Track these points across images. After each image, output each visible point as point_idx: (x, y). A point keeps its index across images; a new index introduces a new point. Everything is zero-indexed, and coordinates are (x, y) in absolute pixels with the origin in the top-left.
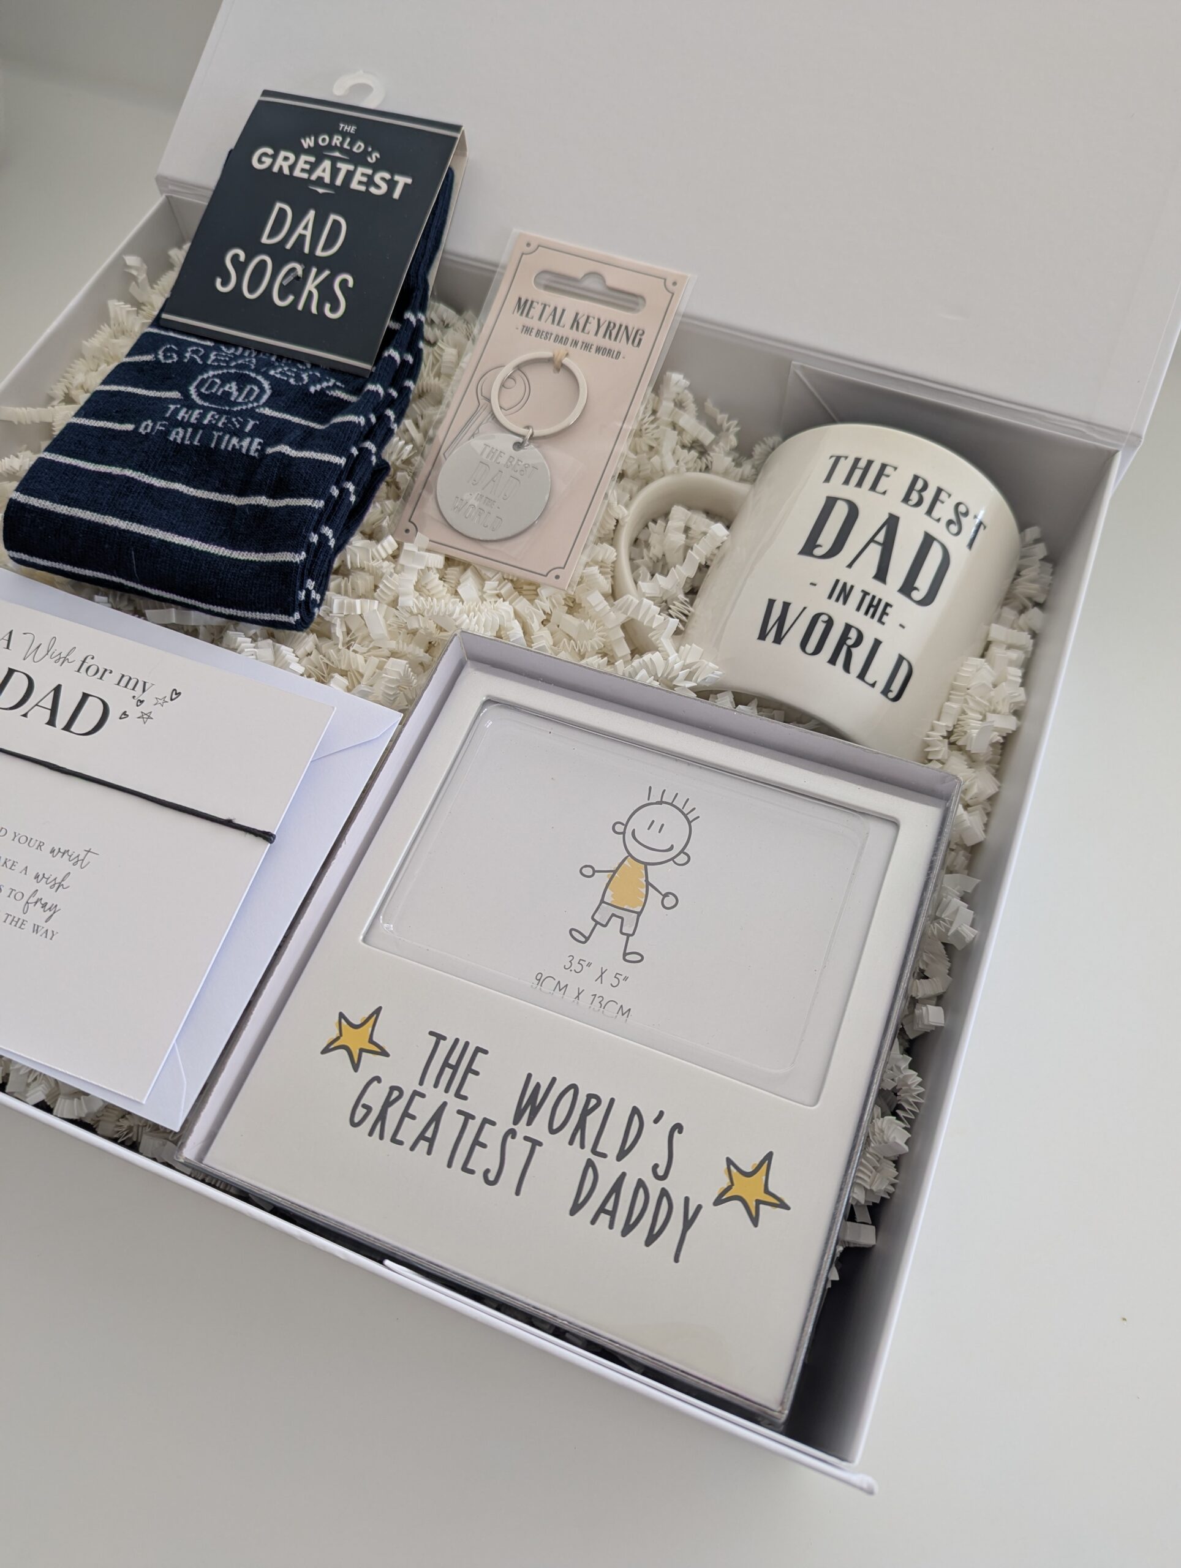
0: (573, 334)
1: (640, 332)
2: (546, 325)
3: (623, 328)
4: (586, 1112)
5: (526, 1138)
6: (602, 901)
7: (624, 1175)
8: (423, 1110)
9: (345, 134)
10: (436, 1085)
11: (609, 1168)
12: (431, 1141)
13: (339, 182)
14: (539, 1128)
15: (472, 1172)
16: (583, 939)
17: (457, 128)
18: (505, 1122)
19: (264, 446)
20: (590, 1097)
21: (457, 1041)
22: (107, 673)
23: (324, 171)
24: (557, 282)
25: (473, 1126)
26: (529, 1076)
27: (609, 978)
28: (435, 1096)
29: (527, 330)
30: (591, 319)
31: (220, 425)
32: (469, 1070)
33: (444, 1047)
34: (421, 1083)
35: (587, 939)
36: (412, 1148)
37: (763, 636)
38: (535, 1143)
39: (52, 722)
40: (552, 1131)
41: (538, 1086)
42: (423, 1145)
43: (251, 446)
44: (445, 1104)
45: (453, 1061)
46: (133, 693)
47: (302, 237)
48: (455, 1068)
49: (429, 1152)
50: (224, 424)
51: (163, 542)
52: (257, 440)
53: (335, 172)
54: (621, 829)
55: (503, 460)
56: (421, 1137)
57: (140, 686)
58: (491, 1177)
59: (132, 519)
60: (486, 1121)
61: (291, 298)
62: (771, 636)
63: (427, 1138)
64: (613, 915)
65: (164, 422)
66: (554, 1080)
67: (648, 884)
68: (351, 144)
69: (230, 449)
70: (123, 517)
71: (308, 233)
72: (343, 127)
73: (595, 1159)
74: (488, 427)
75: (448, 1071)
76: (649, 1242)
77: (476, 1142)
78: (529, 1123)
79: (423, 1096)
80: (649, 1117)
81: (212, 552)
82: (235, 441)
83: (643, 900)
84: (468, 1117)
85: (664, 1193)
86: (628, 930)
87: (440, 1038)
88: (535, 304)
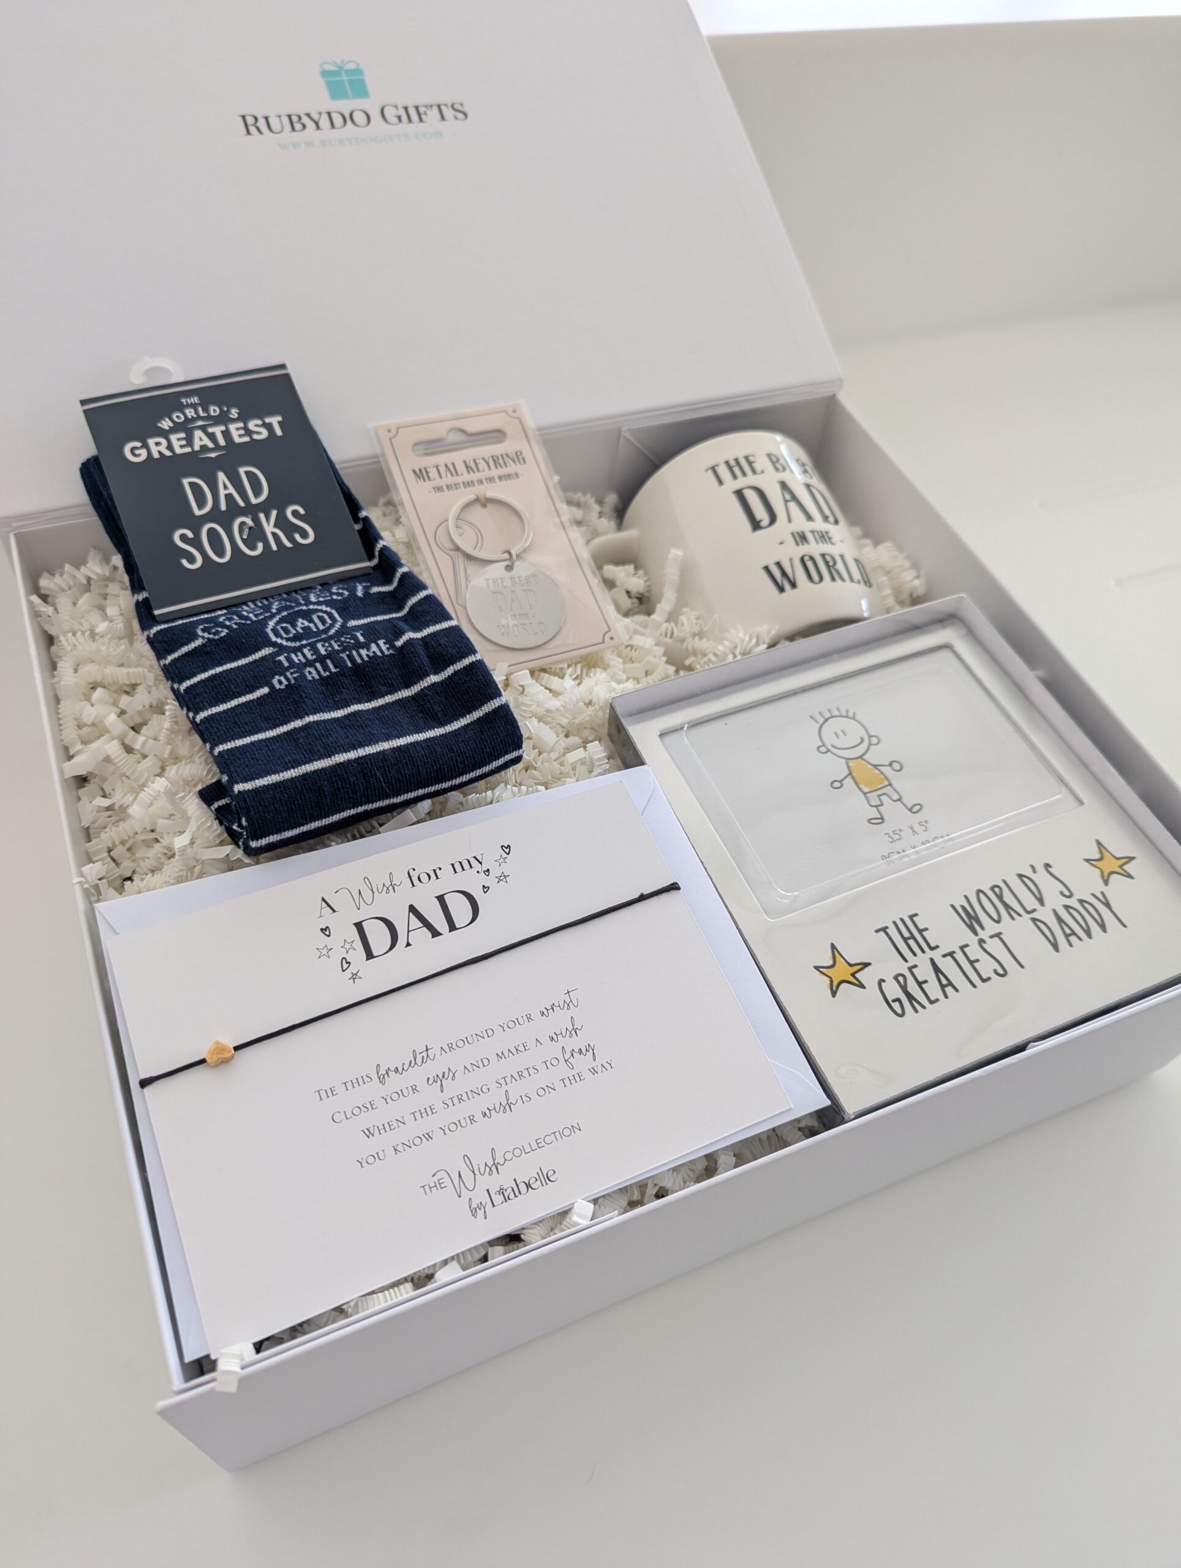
0: (474, 476)
1: (519, 453)
2: (449, 479)
3: (505, 456)
4: (1000, 897)
5: (992, 937)
6: (865, 794)
7: (1055, 911)
8: (925, 972)
9: (194, 406)
10: (915, 955)
11: (1045, 914)
12: (950, 984)
13: (222, 442)
14: (991, 927)
15: (989, 979)
16: (880, 821)
17: (283, 366)
18: (972, 940)
19: (390, 643)
20: (992, 889)
21: (895, 923)
22: (438, 871)
23: (201, 439)
24: (432, 446)
25: (959, 956)
26: (953, 906)
27: (917, 828)
28: (922, 962)
29: (439, 489)
30: (478, 461)
31: (336, 648)
32: (920, 931)
33: (893, 931)
34: (906, 961)
35: (882, 818)
36: (946, 997)
37: (781, 589)
38: (998, 935)
39: (435, 933)
40: (998, 922)
41: (963, 907)
42: (949, 990)
43: (380, 648)
44: (932, 960)
45: (906, 934)
46: (474, 870)
47: (229, 497)
48: (913, 937)
49: (957, 990)
50: (339, 646)
51: (394, 750)
52: (381, 642)
53: (212, 437)
54: (823, 749)
55: (508, 583)
56: (943, 987)
57: (473, 862)
58: (1001, 971)
59: (354, 747)
60: (962, 948)
61: (260, 546)
62: (787, 586)
63: (946, 985)
64: (879, 796)
65: (292, 671)
66: (966, 897)
67: (875, 766)
68: (205, 410)
69: (366, 659)
70: (346, 750)
71: (231, 490)
72: (187, 402)
73: (1033, 915)
74: (472, 568)
75: (911, 942)
76: (1105, 931)
77: (972, 963)
78: (983, 928)
79: (915, 966)
80: (1030, 874)
81: (432, 736)
82: (364, 652)
83: (882, 776)
84: (951, 954)
85: (1081, 901)
86: (896, 797)
87: (884, 930)
88: (428, 470)
